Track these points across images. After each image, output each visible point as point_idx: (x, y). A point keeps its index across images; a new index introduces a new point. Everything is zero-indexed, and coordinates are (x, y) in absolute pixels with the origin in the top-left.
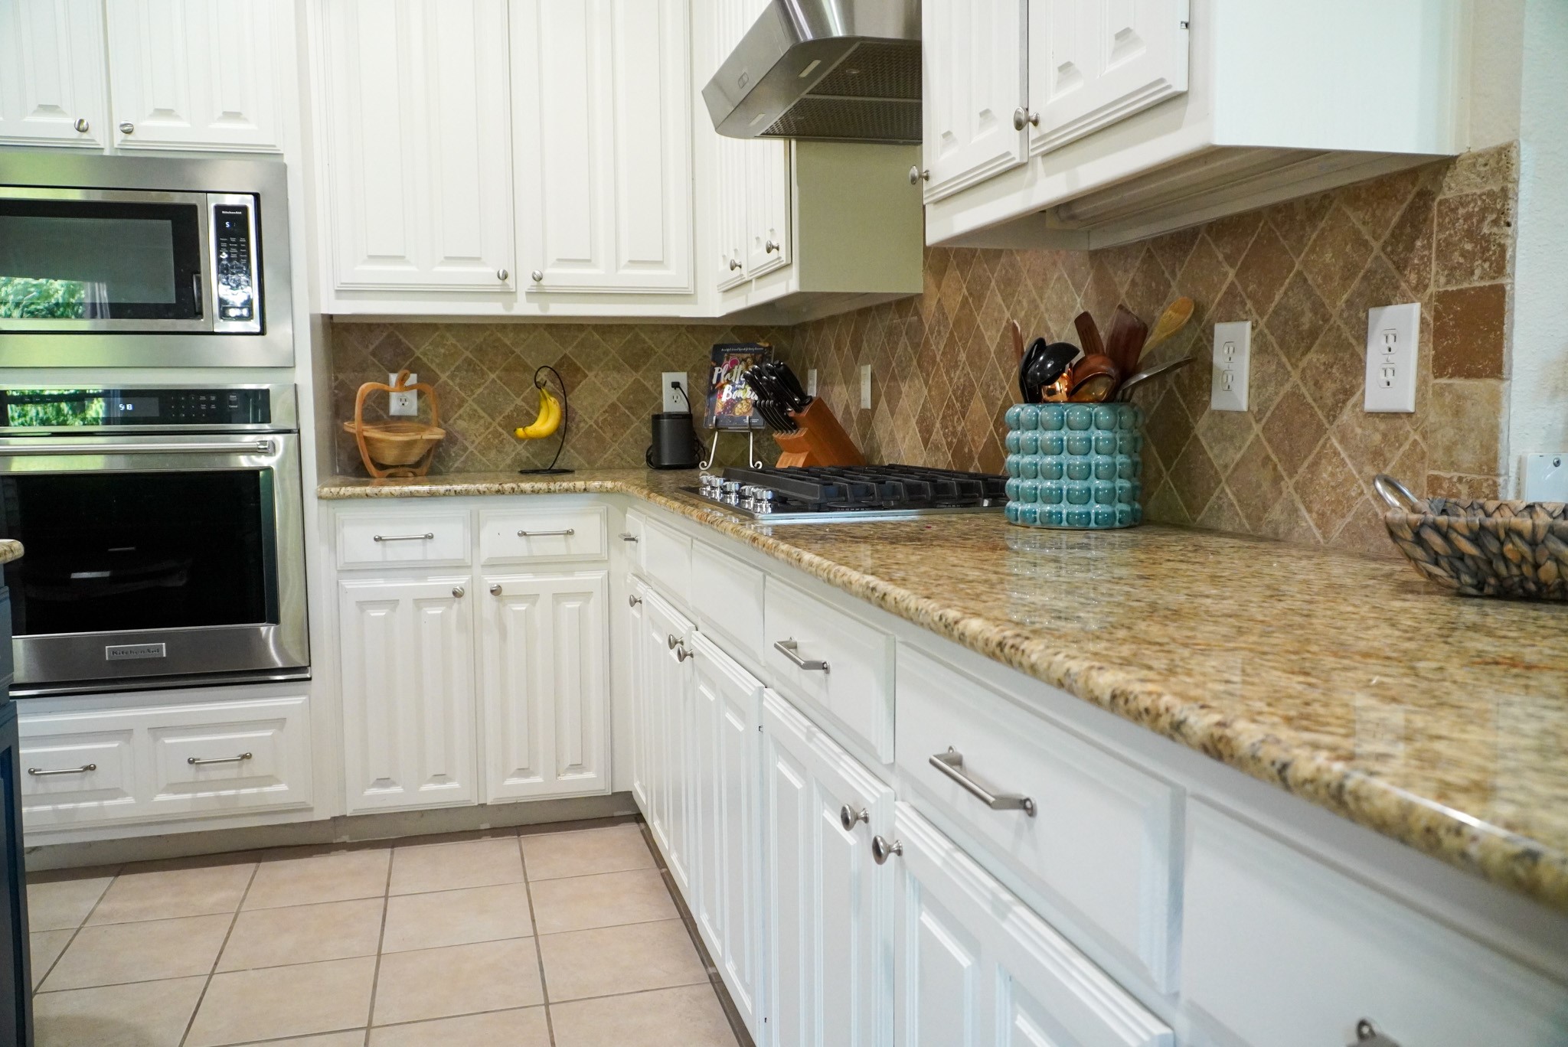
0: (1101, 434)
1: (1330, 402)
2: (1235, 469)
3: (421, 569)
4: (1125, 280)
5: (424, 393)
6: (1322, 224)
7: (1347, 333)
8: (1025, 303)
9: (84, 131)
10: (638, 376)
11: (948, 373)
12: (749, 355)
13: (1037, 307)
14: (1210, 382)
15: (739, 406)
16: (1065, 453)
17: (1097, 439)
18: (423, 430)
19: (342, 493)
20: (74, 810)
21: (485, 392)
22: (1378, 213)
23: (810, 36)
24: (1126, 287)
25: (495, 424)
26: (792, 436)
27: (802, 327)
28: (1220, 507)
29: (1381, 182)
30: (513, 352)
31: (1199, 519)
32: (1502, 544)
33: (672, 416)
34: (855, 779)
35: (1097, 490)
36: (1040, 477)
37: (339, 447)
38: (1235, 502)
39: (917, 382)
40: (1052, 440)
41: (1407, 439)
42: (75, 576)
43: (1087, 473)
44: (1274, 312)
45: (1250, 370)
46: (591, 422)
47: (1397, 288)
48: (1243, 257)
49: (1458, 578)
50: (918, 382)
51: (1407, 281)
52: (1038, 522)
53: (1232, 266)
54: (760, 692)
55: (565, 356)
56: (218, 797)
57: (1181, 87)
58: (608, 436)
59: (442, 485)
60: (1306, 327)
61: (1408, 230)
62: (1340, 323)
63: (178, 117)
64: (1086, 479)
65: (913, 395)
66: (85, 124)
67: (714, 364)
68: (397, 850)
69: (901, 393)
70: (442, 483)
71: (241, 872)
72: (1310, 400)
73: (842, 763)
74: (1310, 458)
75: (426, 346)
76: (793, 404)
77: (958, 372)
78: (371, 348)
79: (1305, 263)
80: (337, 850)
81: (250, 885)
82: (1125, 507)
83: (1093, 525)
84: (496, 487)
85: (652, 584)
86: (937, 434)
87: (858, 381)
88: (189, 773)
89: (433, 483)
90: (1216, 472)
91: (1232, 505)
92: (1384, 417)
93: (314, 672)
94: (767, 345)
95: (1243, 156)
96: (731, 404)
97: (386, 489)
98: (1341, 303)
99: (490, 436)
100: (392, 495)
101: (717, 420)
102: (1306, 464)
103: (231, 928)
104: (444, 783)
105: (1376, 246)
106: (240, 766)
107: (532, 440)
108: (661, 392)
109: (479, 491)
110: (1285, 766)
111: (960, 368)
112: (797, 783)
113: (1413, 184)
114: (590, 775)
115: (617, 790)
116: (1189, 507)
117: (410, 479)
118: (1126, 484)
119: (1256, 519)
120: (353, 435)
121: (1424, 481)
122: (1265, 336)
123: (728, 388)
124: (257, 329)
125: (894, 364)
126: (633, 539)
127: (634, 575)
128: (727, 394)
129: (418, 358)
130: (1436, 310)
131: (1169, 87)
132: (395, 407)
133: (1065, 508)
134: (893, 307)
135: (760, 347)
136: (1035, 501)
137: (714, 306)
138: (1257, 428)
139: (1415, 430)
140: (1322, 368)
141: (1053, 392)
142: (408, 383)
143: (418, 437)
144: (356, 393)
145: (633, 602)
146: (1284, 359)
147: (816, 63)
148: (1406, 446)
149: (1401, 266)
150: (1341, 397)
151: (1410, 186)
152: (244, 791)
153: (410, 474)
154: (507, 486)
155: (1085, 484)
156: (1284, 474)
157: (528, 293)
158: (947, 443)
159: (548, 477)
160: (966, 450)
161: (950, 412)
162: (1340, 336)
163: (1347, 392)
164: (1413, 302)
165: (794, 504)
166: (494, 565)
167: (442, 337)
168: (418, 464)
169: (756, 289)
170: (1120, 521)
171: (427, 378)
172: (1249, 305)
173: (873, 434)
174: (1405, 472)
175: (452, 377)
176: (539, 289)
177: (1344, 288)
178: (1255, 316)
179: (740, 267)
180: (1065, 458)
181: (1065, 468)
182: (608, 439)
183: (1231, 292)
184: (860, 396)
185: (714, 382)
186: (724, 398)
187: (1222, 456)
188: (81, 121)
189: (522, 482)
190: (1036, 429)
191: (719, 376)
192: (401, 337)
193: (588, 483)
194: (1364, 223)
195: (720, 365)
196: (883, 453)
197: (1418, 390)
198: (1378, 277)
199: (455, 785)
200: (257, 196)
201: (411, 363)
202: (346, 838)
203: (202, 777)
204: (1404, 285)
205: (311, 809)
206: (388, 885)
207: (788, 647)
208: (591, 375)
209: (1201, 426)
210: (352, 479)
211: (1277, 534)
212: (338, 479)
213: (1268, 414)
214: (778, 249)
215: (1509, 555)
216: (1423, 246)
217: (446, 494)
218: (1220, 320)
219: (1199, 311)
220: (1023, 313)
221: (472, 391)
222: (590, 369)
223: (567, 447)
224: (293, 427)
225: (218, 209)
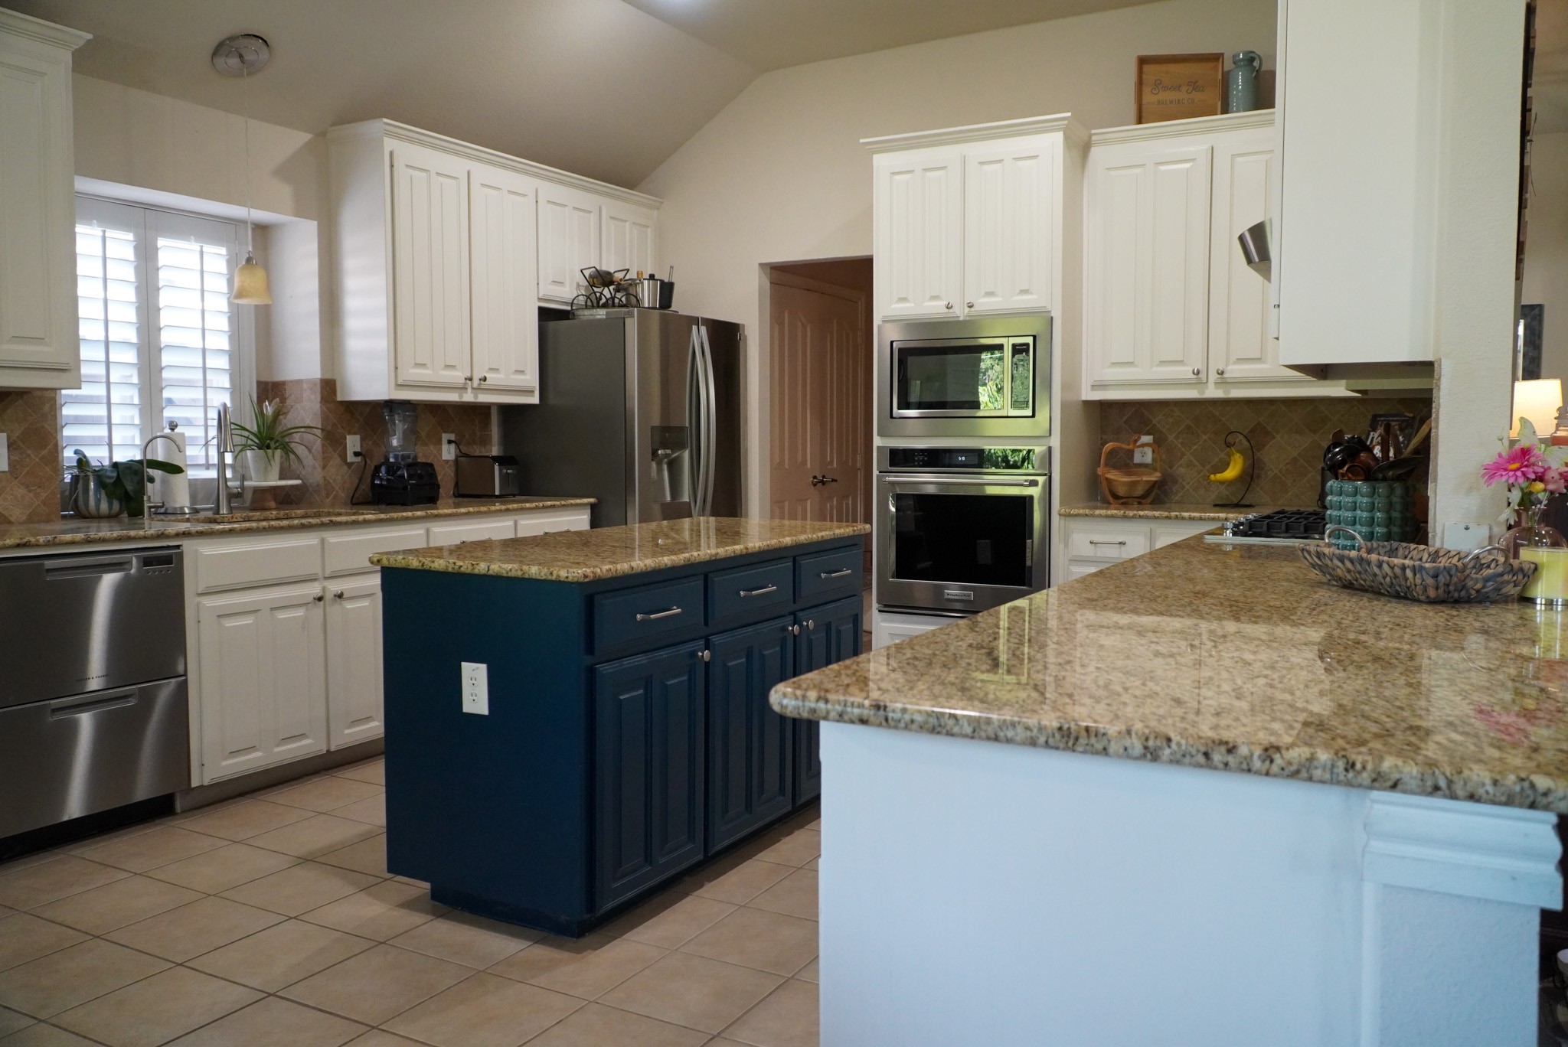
5: (1157, 449)
9: (950, 308)
18: (1150, 474)
19: (1072, 513)
21: (1199, 448)
25: (1202, 471)
30: (1220, 420)
46: (1277, 470)
55: (1259, 424)
63: (996, 296)
66: (951, 304)
67: (1370, 429)
75: (1160, 417)
78: (1125, 418)
84: (1166, 514)
94: (1411, 415)
97: (1098, 512)
99: (1201, 479)
100: (1101, 516)
109: (1154, 516)
117: (1136, 506)
120: (1100, 476)
123: (1378, 448)
124: (1031, 414)
128: (1377, 452)
129: (1154, 425)
132: (1137, 458)
135: (1406, 417)
142: (1147, 442)
143: (1139, 479)
153: (1138, 503)
157: (1215, 383)
167: (1172, 411)
168: (1144, 496)
171: (1160, 439)
175: (1177, 438)
176: (1222, 381)
188: (949, 304)
191: (1373, 438)
192: (1144, 411)
195: (1374, 430)
200: (1035, 337)
201: (1149, 429)
208: (1278, 437)
217: (1134, 517)
221: (1190, 447)
222: (1279, 433)
224: (1046, 471)
225: (1014, 346)
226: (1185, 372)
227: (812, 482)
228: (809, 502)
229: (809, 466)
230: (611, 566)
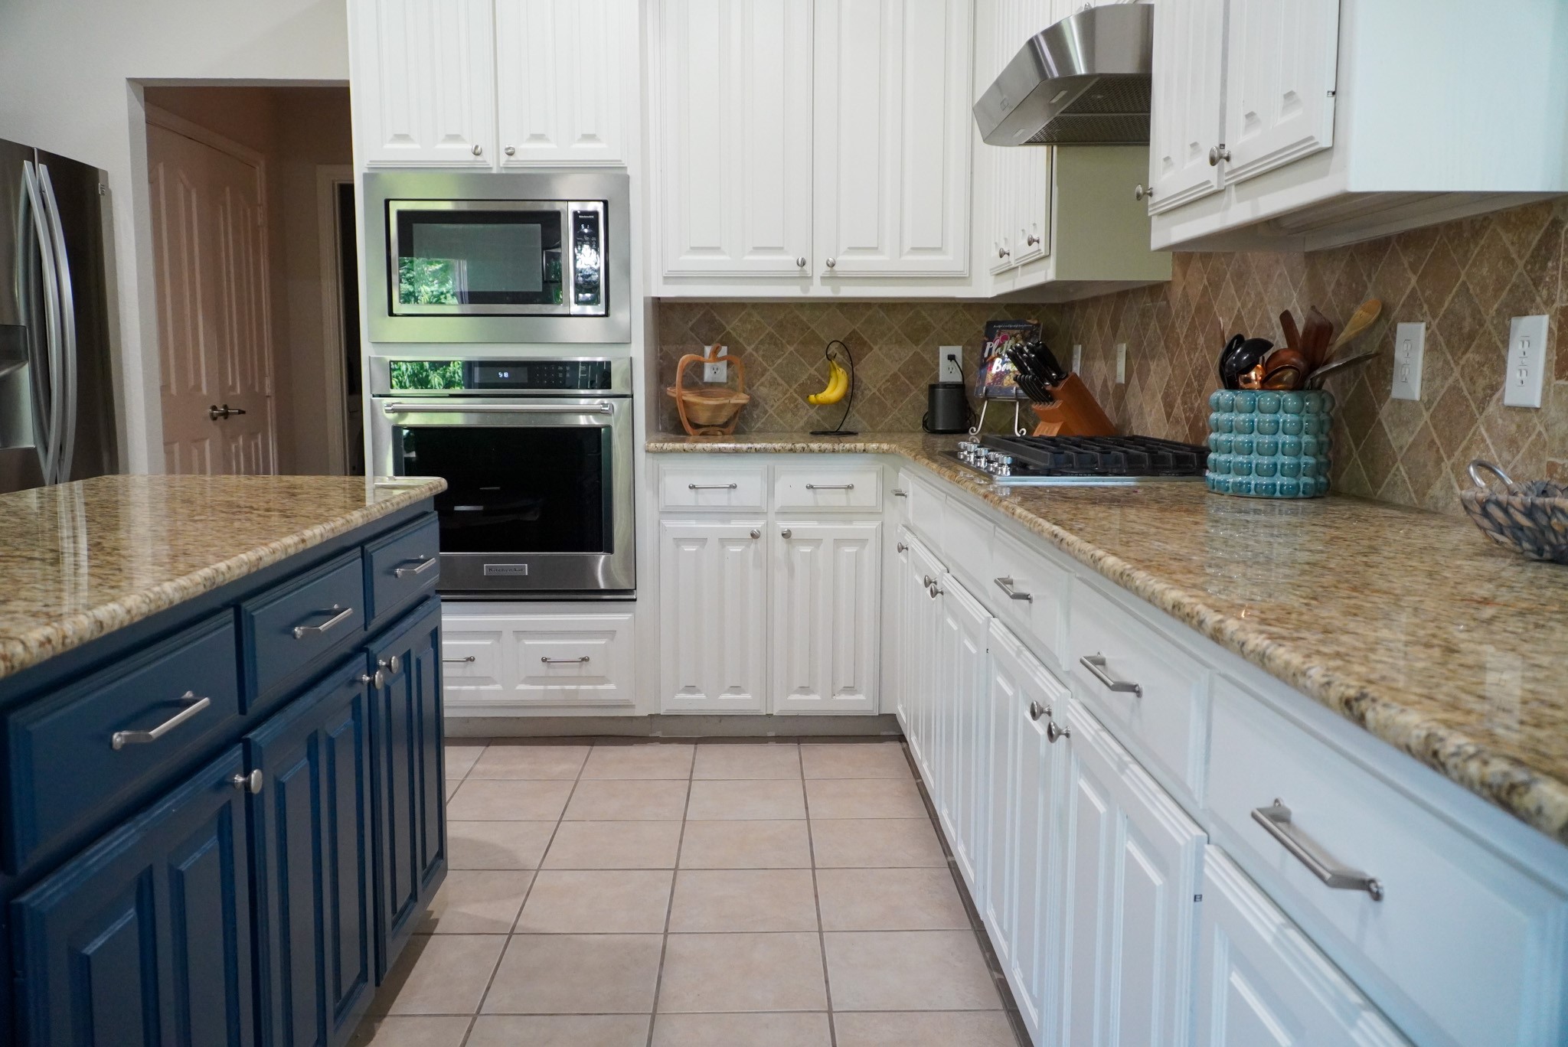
0: (1289, 417)
1: (1480, 395)
2: (1408, 450)
3: (725, 513)
4: (1332, 277)
5: (732, 363)
6: (1482, 242)
7: (1496, 339)
8: (1253, 296)
9: (478, 154)
10: (918, 349)
11: (1189, 354)
12: (1019, 331)
13: (1262, 300)
14: (1392, 374)
15: (1008, 378)
16: (1256, 432)
17: (1284, 422)
18: (731, 396)
19: (665, 448)
20: (459, 691)
21: (785, 362)
22: (1523, 235)
23: (1056, 75)
24: (1333, 286)
25: (791, 390)
26: (1048, 407)
27: (1071, 306)
28: (1395, 483)
29: (1525, 209)
30: (809, 328)
31: (1379, 493)
32: (1550, 518)
33: (946, 386)
34: (1044, 683)
35: (1283, 465)
36: (1234, 452)
37: (662, 407)
38: (1407, 479)
39: (1163, 361)
40: (1244, 421)
41: (1534, 429)
42: (458, 508)
43: (1274, 450)
44: (1444, 316)
45: (1424, 365)
46: (874, 390)
47: (1533, 301)
48: (1422, 267)
49: (1520, 545)
50: (1165, 362)
51: (1541, 297)
52: (1231, 491)
53: (1415, 273)
54: (989, 620)
55: (854, 331)
56: (563, 691)
57: (1326, 143)
58: (889, 403)
59: (745, 443)
60: (1466, 330)
61: (1543, 252)
62: (1491, 328)
63: (548, 140)
64: (1274, 455)
65: (1160, 372)
66: (479, 148)
67: (986, 339)
68: (700, 746)
69: (1149, 370)
70: (745, 442)
71: (579, 752)
72: (1466, 393)
73: (1038, 673)
74: (1464, 443)
75: (735, 322)
76: (1050, 380)
77: (1197, 354)
78: (690, 324)
79: (1468, 275)
80: (652, 742)
81: (586, 761)
82: (1310, 480)
83: (1278, 494)
84: (789, 446)
85: (918, 535)
86: (1178, 410)
87: (1115, 358)
88: (542, 669)
89: (738, 441)
90: (1394, 452)
91: (1404, 481)
92: (1519, 411)
93: (638, 594)
94: (1036, 322)
95: (1360, 200)
96: (1000, 376)
97: (700, 446)
98: (1492, 312)
99: (786, 401)
100: (704, 451)
101: (987, 391)
102: (1460, 449)
103: (573, 791)
104: (739, 694)
105: (1521, 263)
106: (580, 667)
107: (822, 406)
108: (938, 365)
109: (775, 449)
110: (1243, 644)
111: (1199, 350)
112: (1010, 692)
113: (1549, 213)
114: (861, 697)
115: (883, 712)
116: (1372, 481)
117: (720, 437)
118: (1311, 461)
119: (1421, 493)
120: (674, 398)
121: (1544, 466)
122: (1436, 336)
123: (998, 361)
124: (603, 313)
125: (1145, 344)
126: (903, 495)
127: (904, 526)
128: (997, 366)
129: (729, 333)
130: (1559, 322)
131: (1316, 143)
132: (708, 375)
133: (1253, 480)
134: (1147, 292)
135: (1029, 323)
136: (1229, 473)
137: (986, 287)
138: (1426, 415)
139: (1541, 423)
140: (1477, 366)
141: (1248, 380)
142: (720, 355)
143: (727, 401)
144: (677, 363)
145: (901, 549)
146: (1449, 357)
147: (1063, 93)
148: (1533, 437)
149: (1537, 282)
150: (1489, 392)
151: (1546, 215)
152: (583, 687)
153: (719, 433)
154: (799, 446)
155: (1272, 460)
156: (1444, 456)
157: (822, 278)
158: (1186, 418)
159: (835, 438)
160: (1201, 424)
161: (1189, 390)
162: (1490, 339)
163: (1495, 387)
164: (1544, 314)
165: (1031, 468)
166: (785, 513)
167: (750, 315)
168: (726, 425)
169: (1022, 275)
170: (1304, 492)
171: (736, 350)
172: (1426, 307)
173: (1126, 406)
174: (1531, 458)
175: (756, 350)
176: (832, 274)
177: (1496, 297)
178: (1429, 318)
179: (1008, 254)
180: (1255, 437)
181: (1255, 445)
182: (889, 405)
183: (1413, 295)
184: (1116, 371)
185: (986, 355)
186: (994, 371)
187: (1399, 438)
188: (477, 147)
189: (811, 442)
190: (1232, 411)
191: (991, 349)
192: (715, 314)
193: (867, 445)
194: (1513, 243)
195: (992, 340)
196: (1133, 425)
197: (1543, 389)
198: (1521, 290)
199: (748, 696)
200: (606, 203)
201: (722, 338)
202: (659, 734)
203: (552, 673)
204: (1538, 299)
205: (633, 706)
206: (692, 772)
207: (1004, 583)
208: (876, 348)
209: (1385, 411)
210: (673, 436)
211: (1437, 508)
212: (661, 436)
213: (1435, 404)
214: (1038, 242)
215: (1557, 528)
216: (1553, 267)
217: (748, 451)
218: (1403, 321)
219: (1385, 311)
220: (1251, 304)
221: (773, 361)
222: (876, 343)
223: (853, 411)
224: (629, 393)
225: (575, 214)
226: (786, 262)
227: (212, 414)
228: (207, 443)
229: (204, 391)
230: (48, 631)
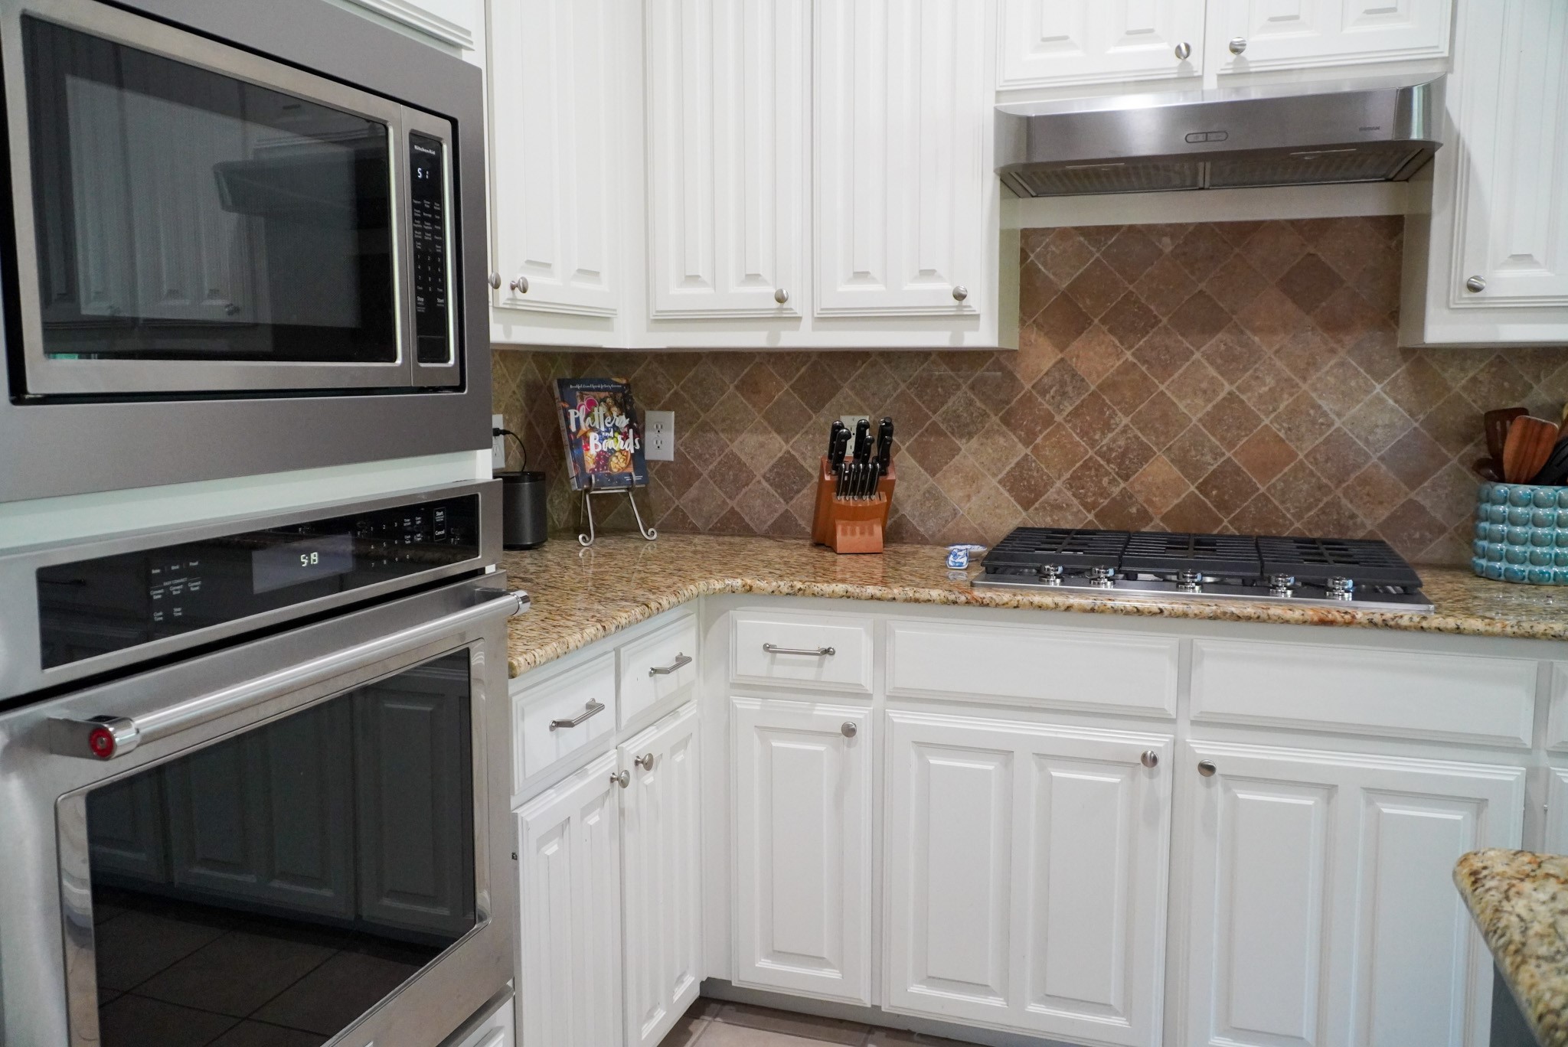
15: (614, 459)
67: (566, 405)
94: (624, 382)
96: (604, 458)
101: (591, 479)
114: (690, 980)
135: (617, 384)
185: (573, 429)
186: (593, 451)
191: (577, 420)
195: (574, 406)
200: (454, 124)
